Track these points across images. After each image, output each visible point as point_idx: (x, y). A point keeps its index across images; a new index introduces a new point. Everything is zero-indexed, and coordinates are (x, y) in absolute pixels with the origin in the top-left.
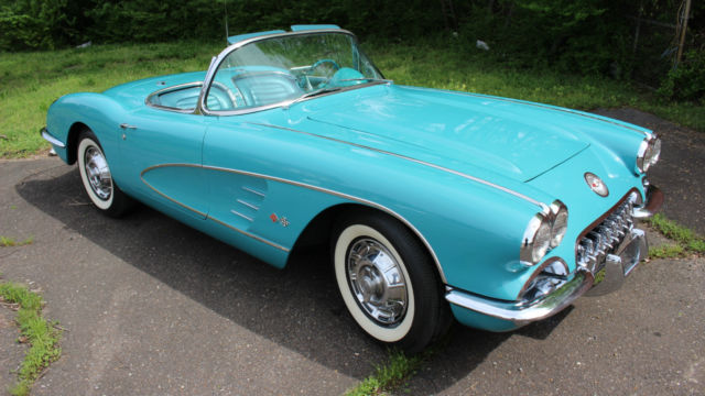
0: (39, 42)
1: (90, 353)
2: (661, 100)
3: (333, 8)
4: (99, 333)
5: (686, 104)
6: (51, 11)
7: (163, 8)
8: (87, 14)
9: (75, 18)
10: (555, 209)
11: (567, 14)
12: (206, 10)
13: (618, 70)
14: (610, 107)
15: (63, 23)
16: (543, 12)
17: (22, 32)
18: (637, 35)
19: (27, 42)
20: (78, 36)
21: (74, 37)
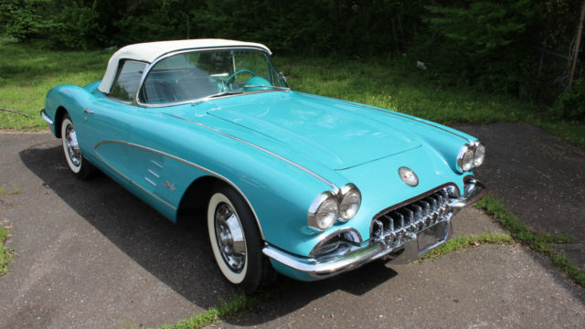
0: (76, 43)
1: (28, 272)
2: (553, 118)
3: (304, 29)
4: (40, 260)
5: (573, 122)
6: (87, 20)
7: (173, 22)
8: (115, 24)
9: (105, 27)
10: (346, 190)
11: (480, 43)
12: (206, 25)
13: (523, 91)
14: (508, 121)
15: (96, 30)
16: (461, 40)
17: (64, 36)
18: (541, 63)
19: (67, 44)
20: (106, 41)
21: (103, 42)
